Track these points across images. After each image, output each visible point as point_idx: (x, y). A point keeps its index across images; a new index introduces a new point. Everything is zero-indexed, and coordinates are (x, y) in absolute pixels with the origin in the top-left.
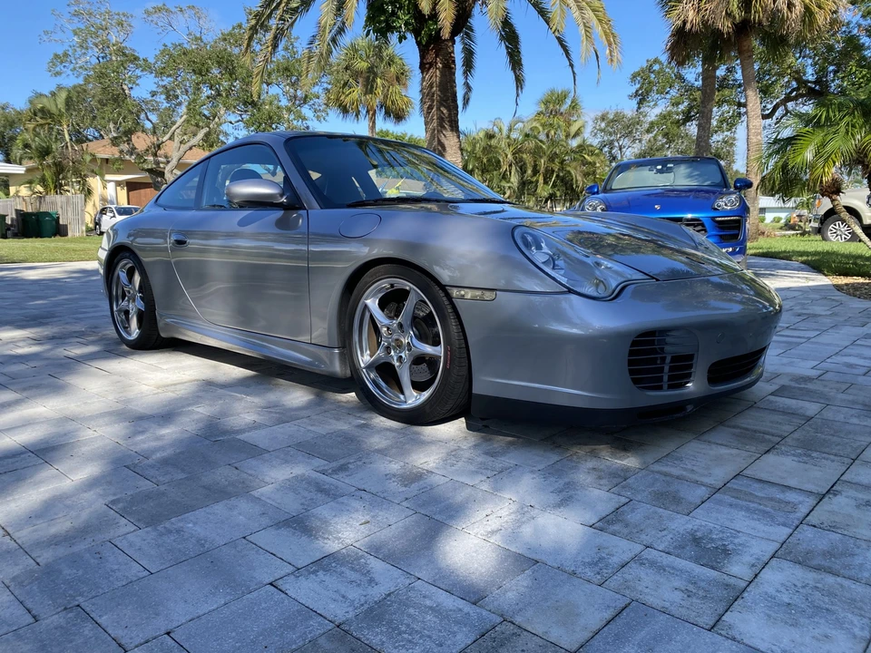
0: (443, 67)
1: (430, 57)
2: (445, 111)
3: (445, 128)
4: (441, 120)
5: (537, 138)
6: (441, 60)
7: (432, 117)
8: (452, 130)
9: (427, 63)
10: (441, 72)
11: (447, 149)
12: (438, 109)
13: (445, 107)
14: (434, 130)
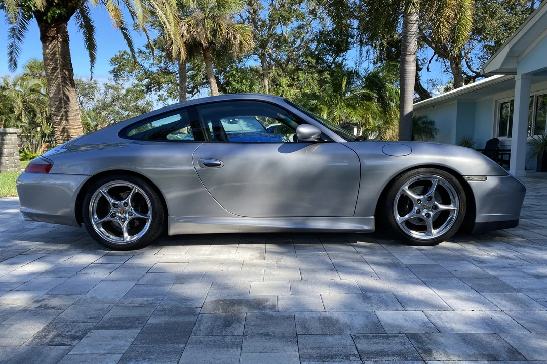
0: (63, 41)
1: (52, 32)
2: (67, 73)
3: (67, 85)
4: (64, 78)
5: (39, 92)
6: (61, 36)
7: (57, 76)
8: (72, 87)
9: (50, 37)
10: (62, 45)
11: (71, 100)
12: (62, 71)
13: (66, 70)
14: (59, 85)
